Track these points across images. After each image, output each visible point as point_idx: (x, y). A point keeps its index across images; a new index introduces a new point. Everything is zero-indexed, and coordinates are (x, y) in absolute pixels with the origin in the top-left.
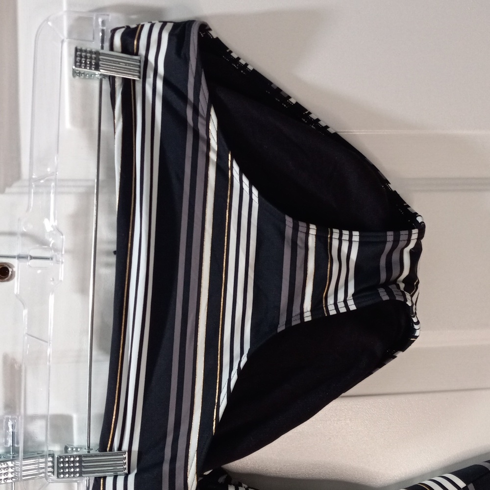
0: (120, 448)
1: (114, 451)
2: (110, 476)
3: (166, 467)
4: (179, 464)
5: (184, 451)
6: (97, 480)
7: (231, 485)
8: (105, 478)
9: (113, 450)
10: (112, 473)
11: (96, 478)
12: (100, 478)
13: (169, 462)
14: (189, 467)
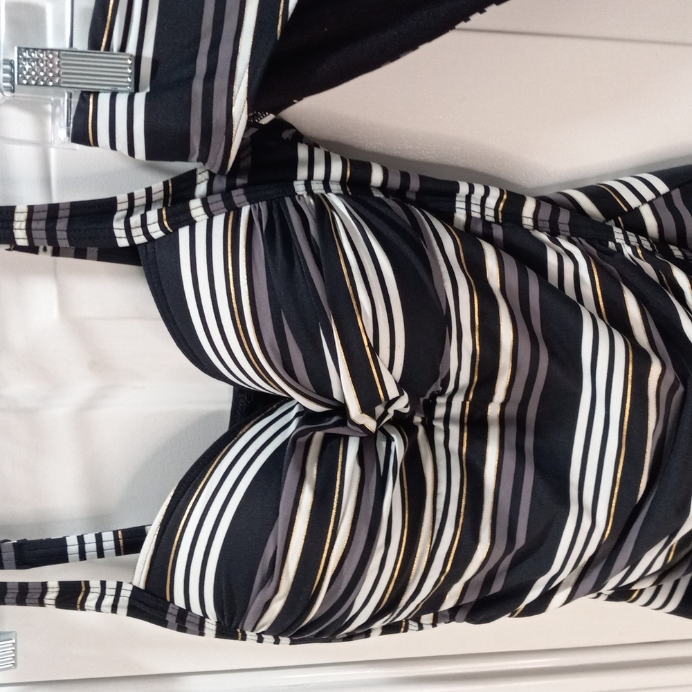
0: (123, 48)
1: (113, 50)
2: (106, 91)
3: (198, 86)
4: (220, 83)
5: (229, 64)
6: (84, 96)
7: (302, 142)
8: (96, 94)
9: (111, 49)
10: (109, 88)
11: (83, 93)
12: (89, 93)
13: (203, 77)
14: (235, 88)
